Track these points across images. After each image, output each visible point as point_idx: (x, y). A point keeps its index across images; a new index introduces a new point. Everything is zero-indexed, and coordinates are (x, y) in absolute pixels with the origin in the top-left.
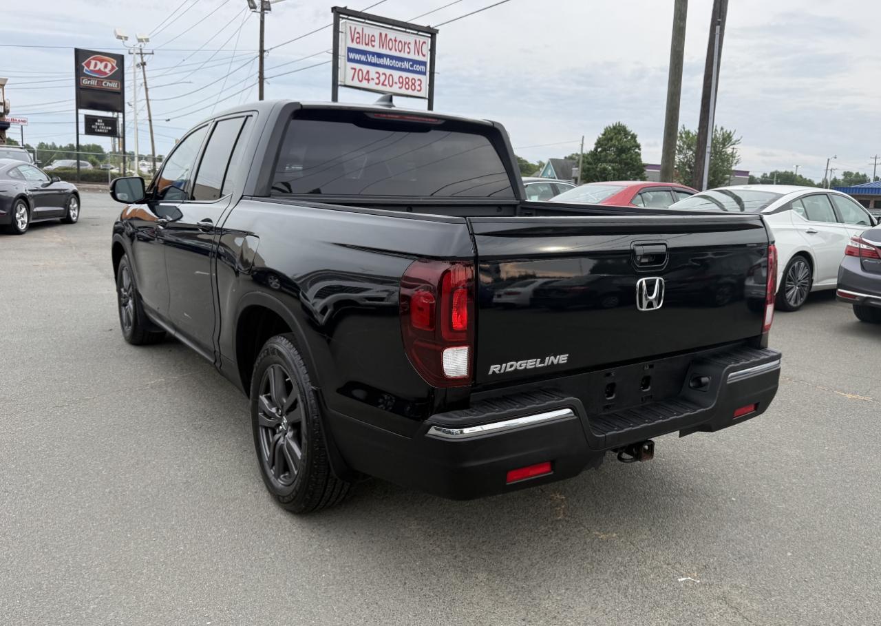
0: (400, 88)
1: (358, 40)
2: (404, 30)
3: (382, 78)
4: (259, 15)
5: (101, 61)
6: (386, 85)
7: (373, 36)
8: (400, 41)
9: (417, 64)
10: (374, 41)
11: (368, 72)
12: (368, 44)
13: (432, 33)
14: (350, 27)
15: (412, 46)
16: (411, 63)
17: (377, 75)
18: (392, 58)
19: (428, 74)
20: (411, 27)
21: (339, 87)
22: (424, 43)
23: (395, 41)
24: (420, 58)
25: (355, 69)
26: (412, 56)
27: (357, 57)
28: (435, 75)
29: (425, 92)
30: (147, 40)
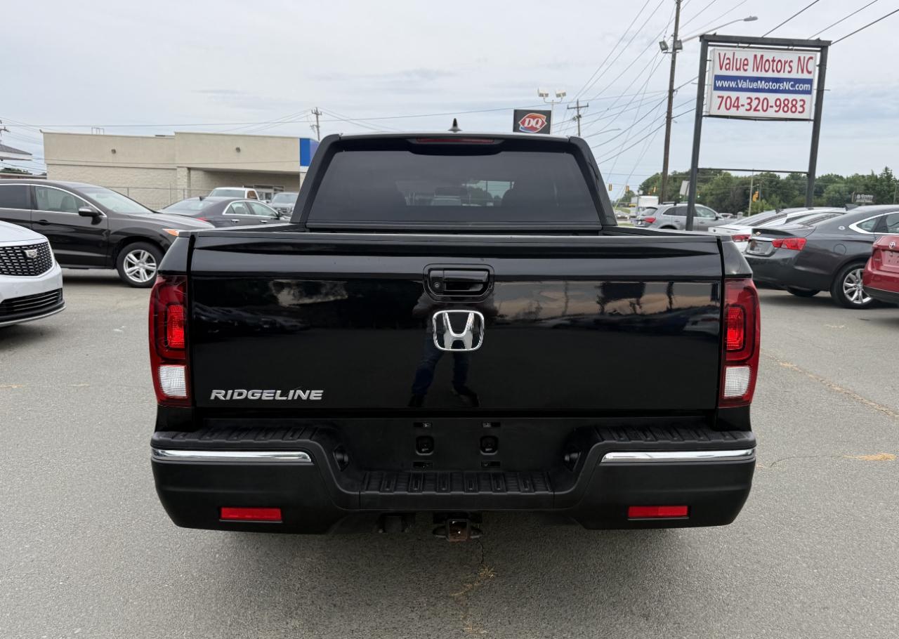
0: (776, 111)
1: (728, 66)
2: (786, 47)
3: (755, 103)
4: (671, 55)
5: (534, 118)
6: (759, 110)
7: (746, 59)
8: (780, 61)
9: (800, 84)
10: (747, 65)
11: (738, 98)
12: (740, 69)
13: (823, 46)
14: (719, 54)
15: (794, 65)
16: (792, 83)
17: (749, 101)
18: (767, 80)
19: (815, 92)
20: (795, 43)
21: (704, 118)
22: (811, 58)
23: (773, 61)
24: (806, 76)
25: (723, 97)
26: (794, 75)
27: (726, 84)
28: (825, 92)
29: (810, 113)
30: (564, 94)
